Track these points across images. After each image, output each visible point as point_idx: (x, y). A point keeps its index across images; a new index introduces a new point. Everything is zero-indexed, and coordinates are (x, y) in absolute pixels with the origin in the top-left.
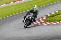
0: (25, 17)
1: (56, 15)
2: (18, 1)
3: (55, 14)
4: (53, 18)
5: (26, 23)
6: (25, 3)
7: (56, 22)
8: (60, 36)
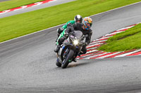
0: (63, 40)
1: (125, 36)
2: (39, 4)
3: (123, 34)
4: (118, 42)
5: (66, 56)
6: (55, 7)
7: (126, 52)
8: (134, 84)
